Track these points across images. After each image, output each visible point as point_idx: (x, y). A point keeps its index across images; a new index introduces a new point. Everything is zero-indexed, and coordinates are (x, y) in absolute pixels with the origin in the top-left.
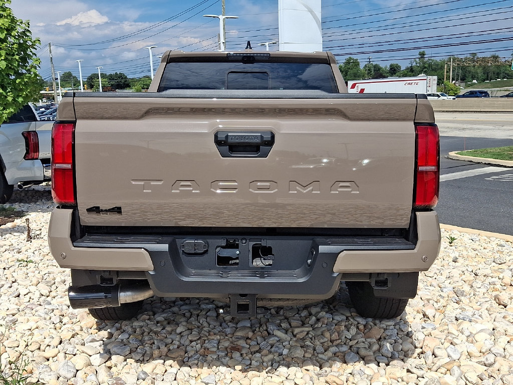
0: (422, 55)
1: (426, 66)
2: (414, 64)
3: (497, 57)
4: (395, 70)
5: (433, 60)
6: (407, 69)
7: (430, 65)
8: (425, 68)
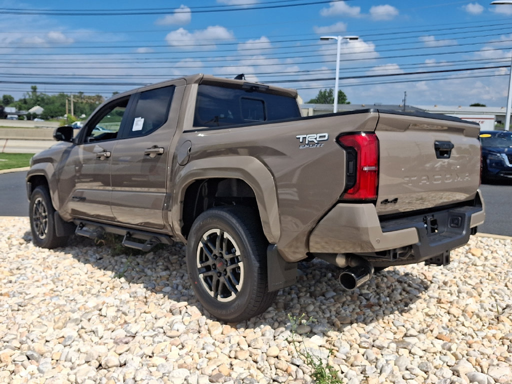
0: (34, 89)
1: (39, 99)
2: (27, 97)
3: (101, 97)
4: (8, 101)
5: (45, 95)
6: (20, 100)
7: (43, 99)
8: (38, 101)
